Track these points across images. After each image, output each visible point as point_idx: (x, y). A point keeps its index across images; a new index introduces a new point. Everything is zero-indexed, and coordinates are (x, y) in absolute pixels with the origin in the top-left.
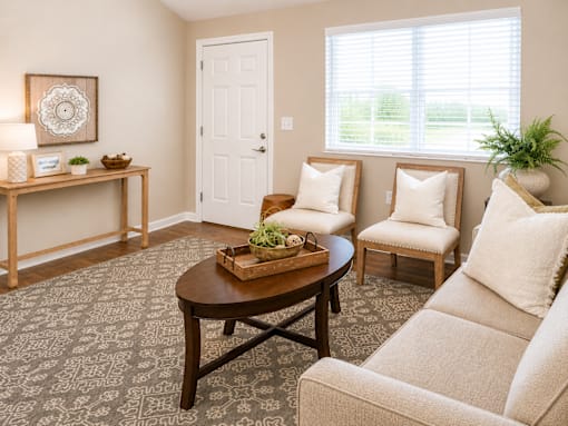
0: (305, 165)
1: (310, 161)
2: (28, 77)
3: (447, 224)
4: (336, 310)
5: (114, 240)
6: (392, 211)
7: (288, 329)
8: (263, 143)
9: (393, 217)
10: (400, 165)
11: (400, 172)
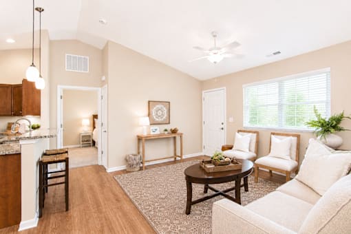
0: (237, 133)
1: (239, 131)
2: (149, 102)
3: (291, 158)
4: (246, 190)
5: (173, 159)
6: (270, 152)
7: (227, 194)
8: (222, 126)
9: (270, 155)
10: (274, 134)
11: (272, 136)
